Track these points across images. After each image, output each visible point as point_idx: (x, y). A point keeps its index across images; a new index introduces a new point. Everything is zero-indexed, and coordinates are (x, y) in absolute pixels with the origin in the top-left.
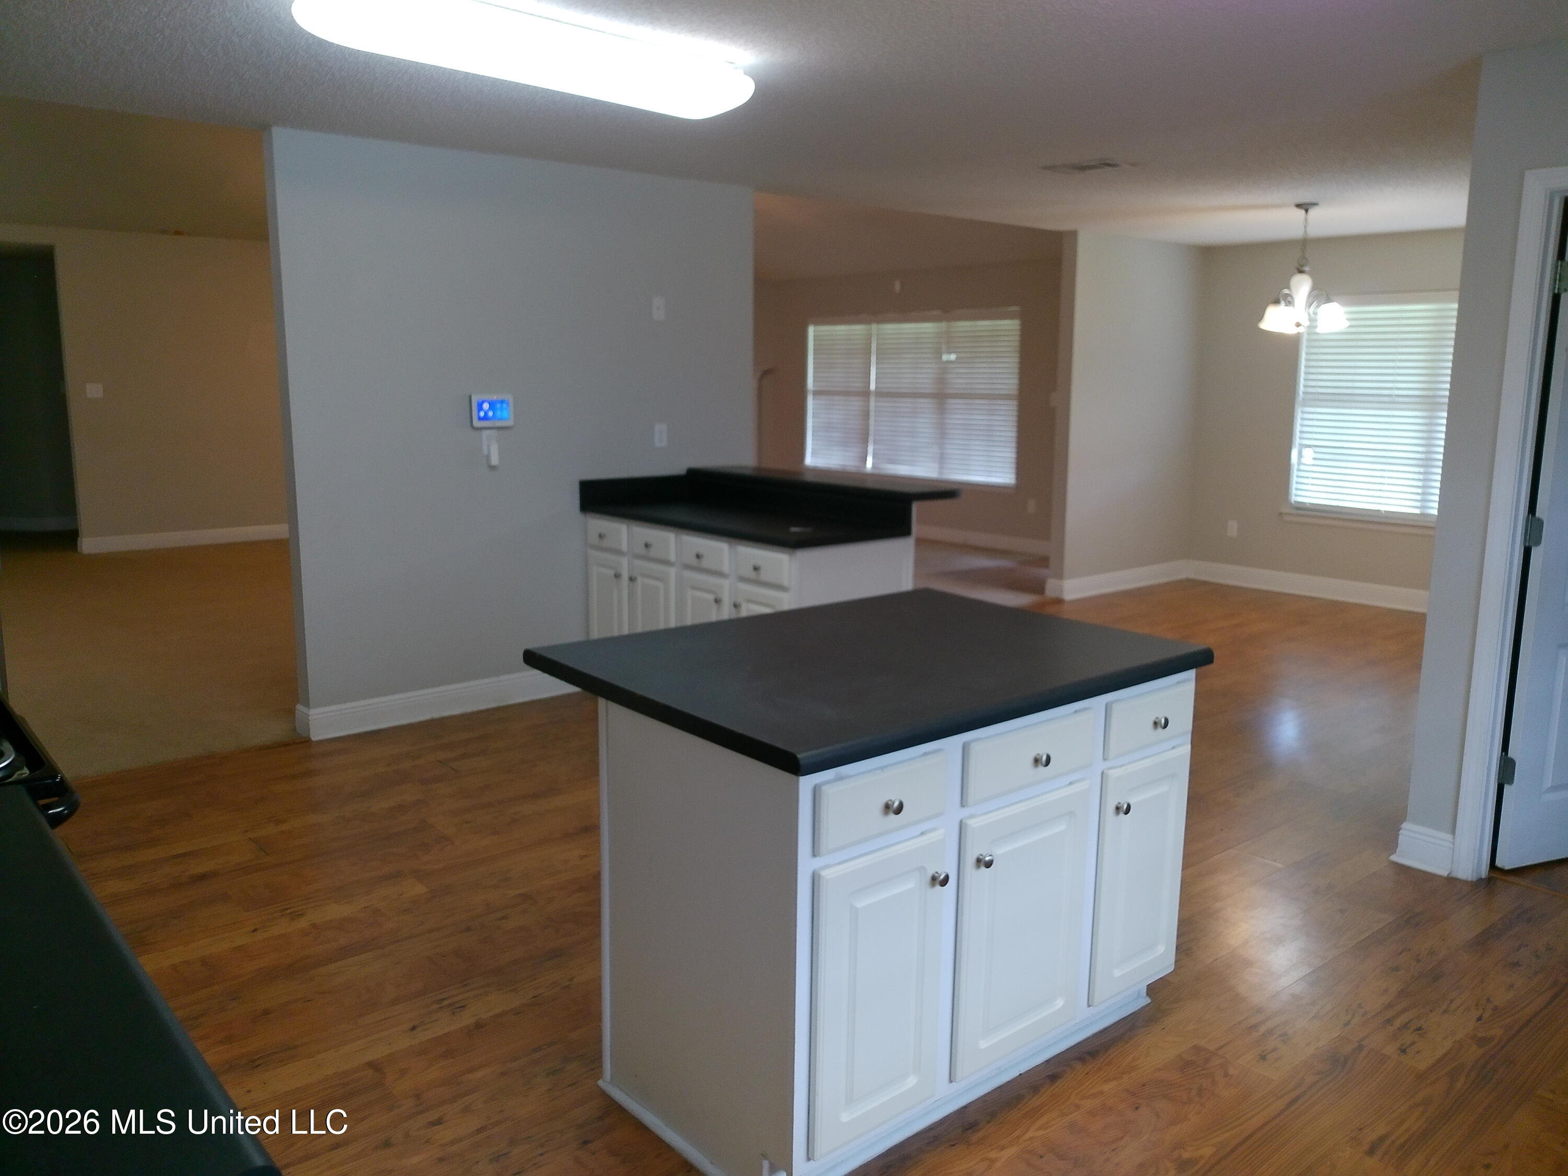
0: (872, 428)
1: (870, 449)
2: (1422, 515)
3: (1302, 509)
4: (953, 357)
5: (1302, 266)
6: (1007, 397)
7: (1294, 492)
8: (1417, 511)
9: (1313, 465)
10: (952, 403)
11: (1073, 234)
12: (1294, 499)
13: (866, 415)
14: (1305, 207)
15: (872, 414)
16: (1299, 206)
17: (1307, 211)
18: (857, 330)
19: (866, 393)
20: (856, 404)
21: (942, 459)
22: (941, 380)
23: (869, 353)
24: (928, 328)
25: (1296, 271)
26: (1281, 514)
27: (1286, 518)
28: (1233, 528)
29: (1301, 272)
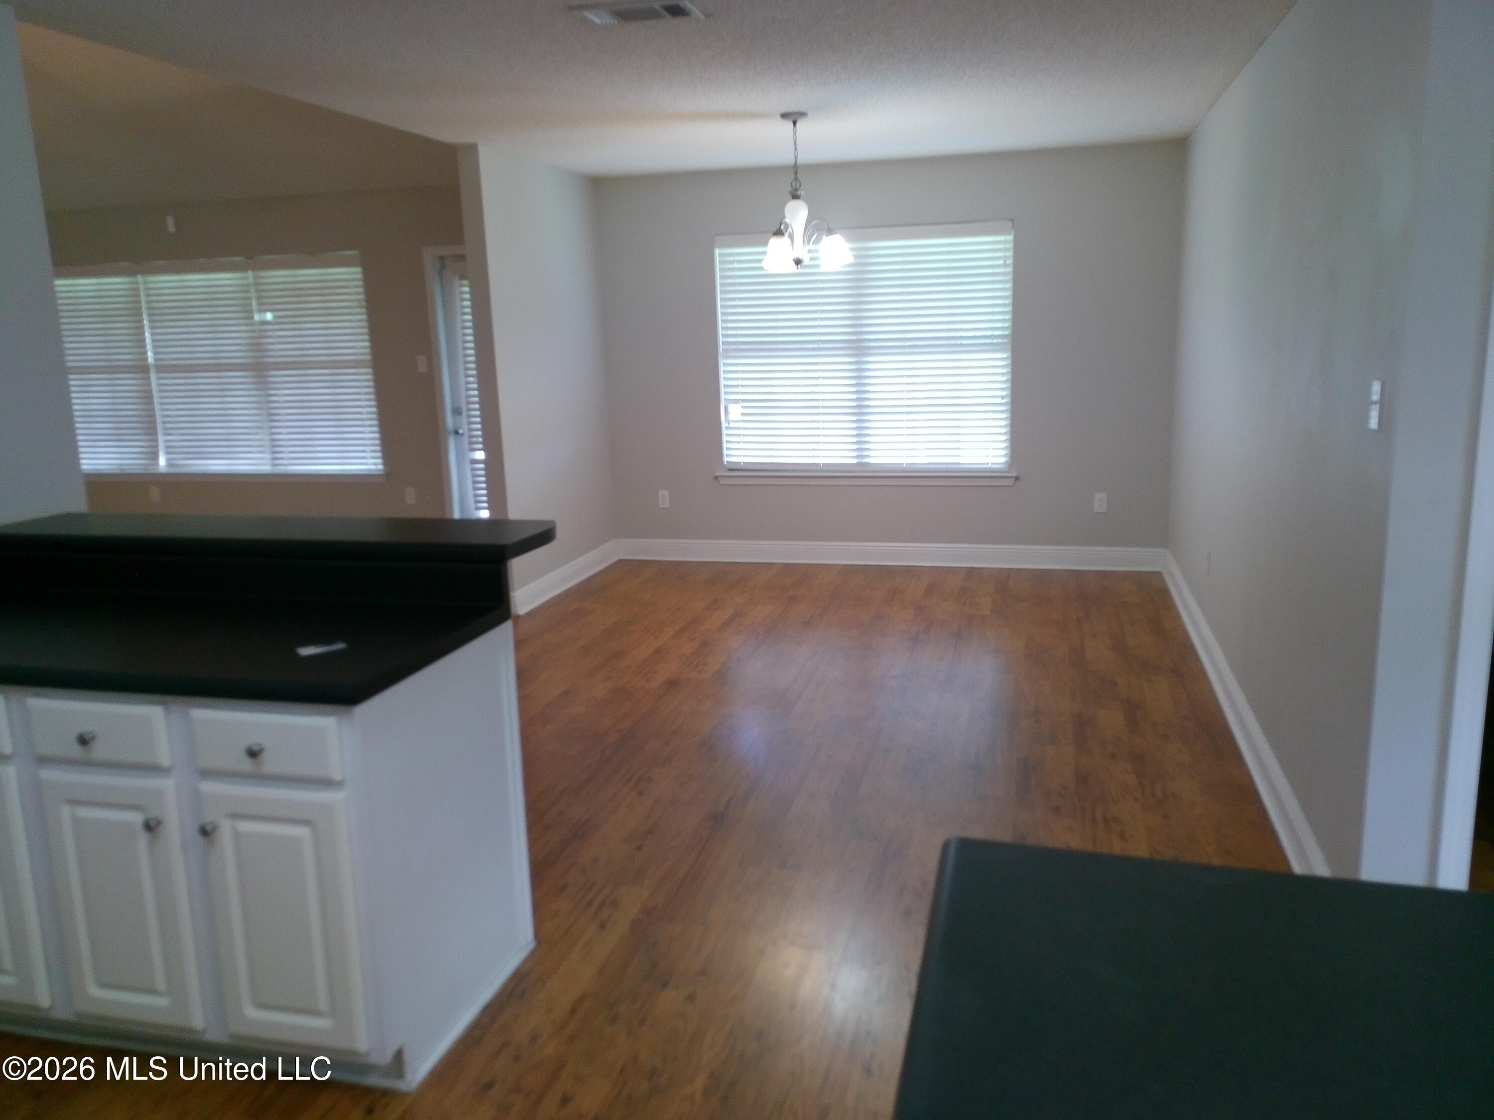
0: (158, 413)
1: (161, 439)
2: (858, 464)
3: (734, 468)
4: (269, 316)
5: (796, 190)
6: (355, 364)
7: (725, 452)
8: (854, 461)
9: (743, 421)
10: (276, 376)
11: (472, 149)
12: (726, 459)
13: (147, 397)
14: (793, 117)
15: (156, 394)
16: (784, 116)
17: (795, 123)
18: (115, 284)
19: (143, 369)
20: (128, 383)
21: (274, 448)
22: (257, 346)
23: (137, 313)
24: (224, 279)
25: (790, 197)
26: (716, 478)
27: (723, 481)
28: (664, 498)
29: (795, 197)
